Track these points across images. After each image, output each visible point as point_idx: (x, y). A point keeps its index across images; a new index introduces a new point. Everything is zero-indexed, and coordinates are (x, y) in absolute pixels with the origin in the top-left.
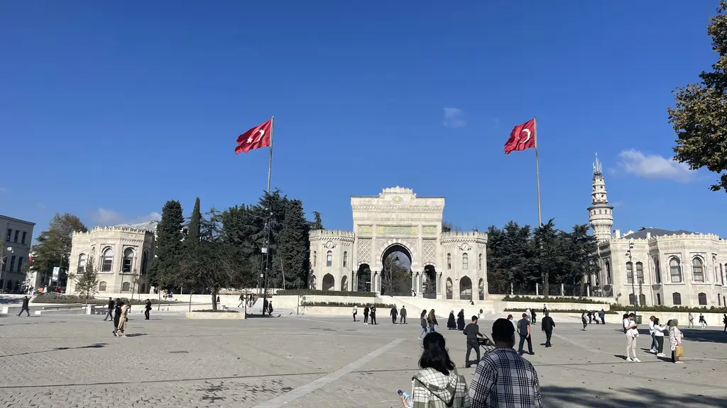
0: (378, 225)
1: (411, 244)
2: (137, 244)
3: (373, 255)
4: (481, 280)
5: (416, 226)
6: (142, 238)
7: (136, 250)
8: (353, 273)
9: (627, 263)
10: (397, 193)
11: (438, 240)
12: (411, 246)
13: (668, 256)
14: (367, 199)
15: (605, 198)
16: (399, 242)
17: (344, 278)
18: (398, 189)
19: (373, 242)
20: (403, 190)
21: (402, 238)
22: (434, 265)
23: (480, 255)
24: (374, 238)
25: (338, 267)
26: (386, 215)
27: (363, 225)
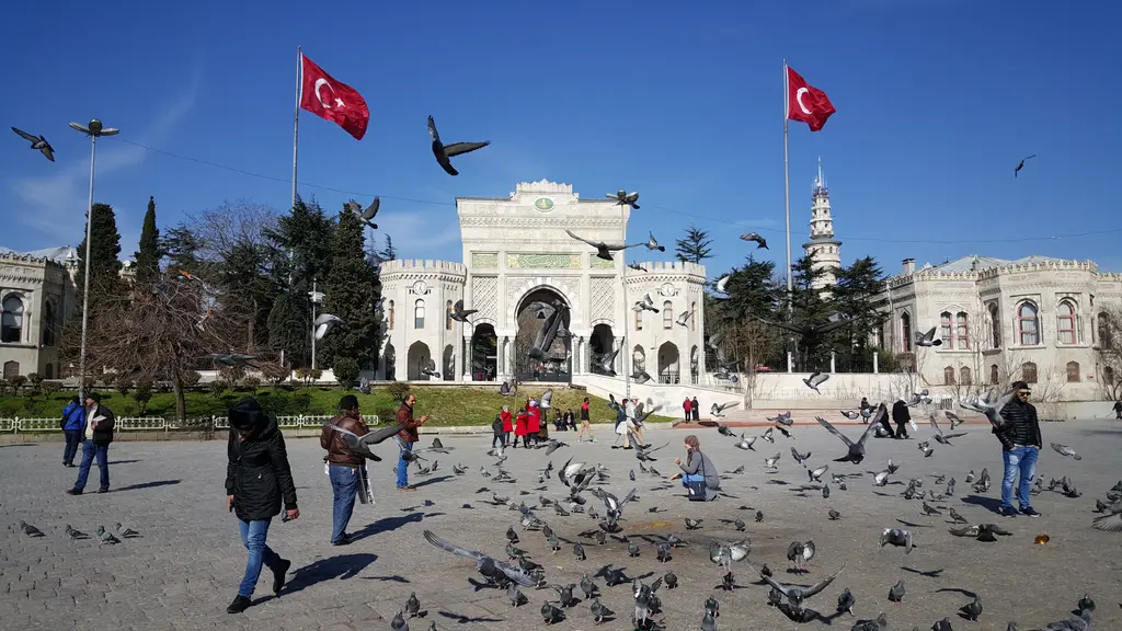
0: (508, 253)
1: (571, 287)
2: (31, 286)
3: (500, 307)
4: (694, 348)
5: (578, 254)
6: (40, 274)
7: (29, 298)
8: (464, 341)
9: (943, 315)
10: (544, 193)
11: (618, 277)
12: (570, 291)
13: (1016, 300)
14: (487, 203)
15: (830, 227)
16: (549, 282)
17: (449, 349)
18: (544, 185)
19: (500, 284)
20: (553, 186)
21: (553, 276)
22: (611, 324)
23: (693, 304)
24: (501, 276)
25: (437, 329)
26: (523, 234)
27: (481, 252)
